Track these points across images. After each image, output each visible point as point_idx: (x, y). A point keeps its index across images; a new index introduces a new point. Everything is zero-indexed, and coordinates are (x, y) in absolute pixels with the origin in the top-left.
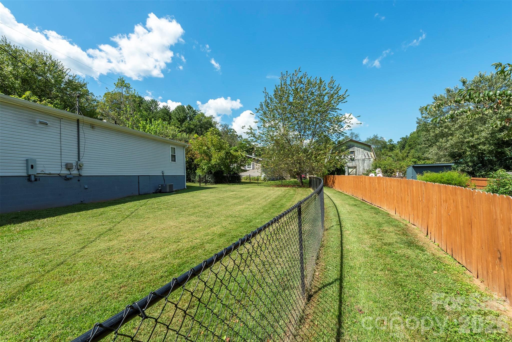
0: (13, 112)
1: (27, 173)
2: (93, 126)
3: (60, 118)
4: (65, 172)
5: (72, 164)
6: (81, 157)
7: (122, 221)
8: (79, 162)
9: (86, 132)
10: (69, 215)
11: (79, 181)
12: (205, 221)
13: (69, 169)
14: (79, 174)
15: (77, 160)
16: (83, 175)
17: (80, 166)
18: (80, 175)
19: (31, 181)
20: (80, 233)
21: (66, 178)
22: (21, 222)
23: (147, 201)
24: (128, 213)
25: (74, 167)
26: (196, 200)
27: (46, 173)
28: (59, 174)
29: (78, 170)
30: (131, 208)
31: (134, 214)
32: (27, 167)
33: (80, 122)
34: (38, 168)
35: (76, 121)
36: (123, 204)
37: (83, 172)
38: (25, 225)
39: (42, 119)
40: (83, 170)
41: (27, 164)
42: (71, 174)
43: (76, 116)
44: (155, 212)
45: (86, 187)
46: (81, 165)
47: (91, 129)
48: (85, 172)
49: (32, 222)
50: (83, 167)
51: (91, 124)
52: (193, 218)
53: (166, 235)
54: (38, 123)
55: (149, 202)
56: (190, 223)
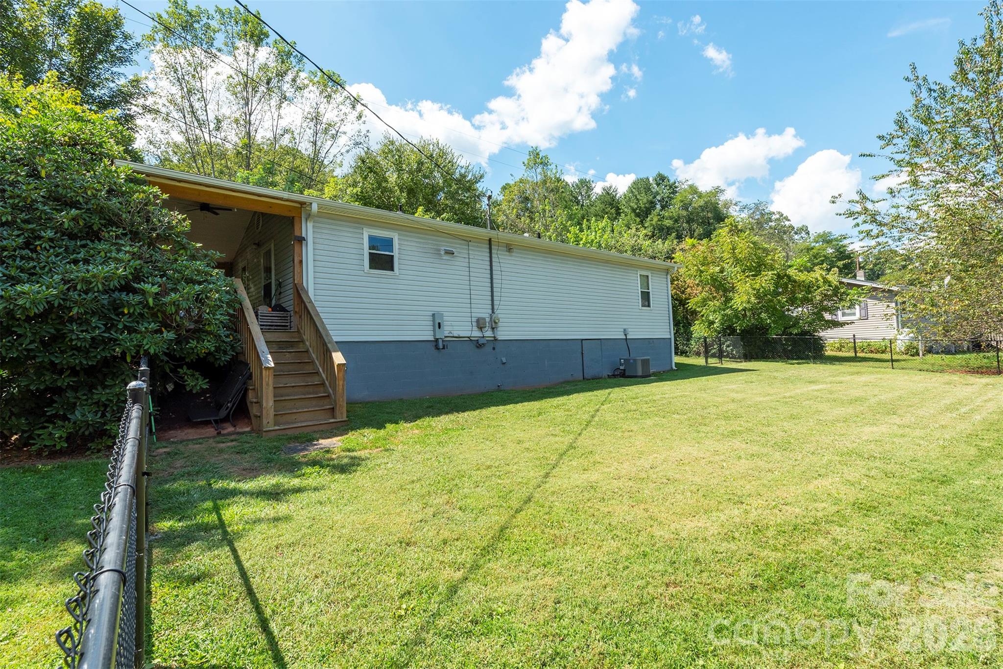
0: (417, 240)
1: (434, 335)
2: (509, 248)
3: (467, 241)
4: (476, 334)
5: (484, 319)
6: (496, 307)
7: (584, 432)
8: (494, 316)
9: (503, 260)
10: (493, 409)
11: (494, 349)
12: (777, 455)
13: (481, 328)
14: (494, 337)
15: (490, 311)
16: (500, 338)
17: (496, 323)
18: (496, 340)
19: (438, 349)
20: (526, 445)
21: (478, 345)
22: (438, 414)
23: (609, 394)
24: (586, 417)
25: (487, 324)
26: (719, 399)
27: (455, 335)
28: (468, 337)
29: (493, 329)
30: (584, 406)
31: (596, 419)
32: (434, 326)
33: (492, 243)
34: (446, 328)
35: (488, 242)
36: (566, 397)
37: (499, 333)
38: (445, 420)
39: (447, 246)
40: (499, 329)
41: (434, 321)
42: (483, 337)
43: (488, 233)
44: (638, 419)
45: (504, 360)
46: (497, 321)
47: (508, 253)
48: (504, 333)
49: (452, 417)
50: (500, 324)
51: (507, 244)
52: (737, 443)
53: (697, 479)
54: (442, 252)
55: (612, 395)
56: (740, 457)
